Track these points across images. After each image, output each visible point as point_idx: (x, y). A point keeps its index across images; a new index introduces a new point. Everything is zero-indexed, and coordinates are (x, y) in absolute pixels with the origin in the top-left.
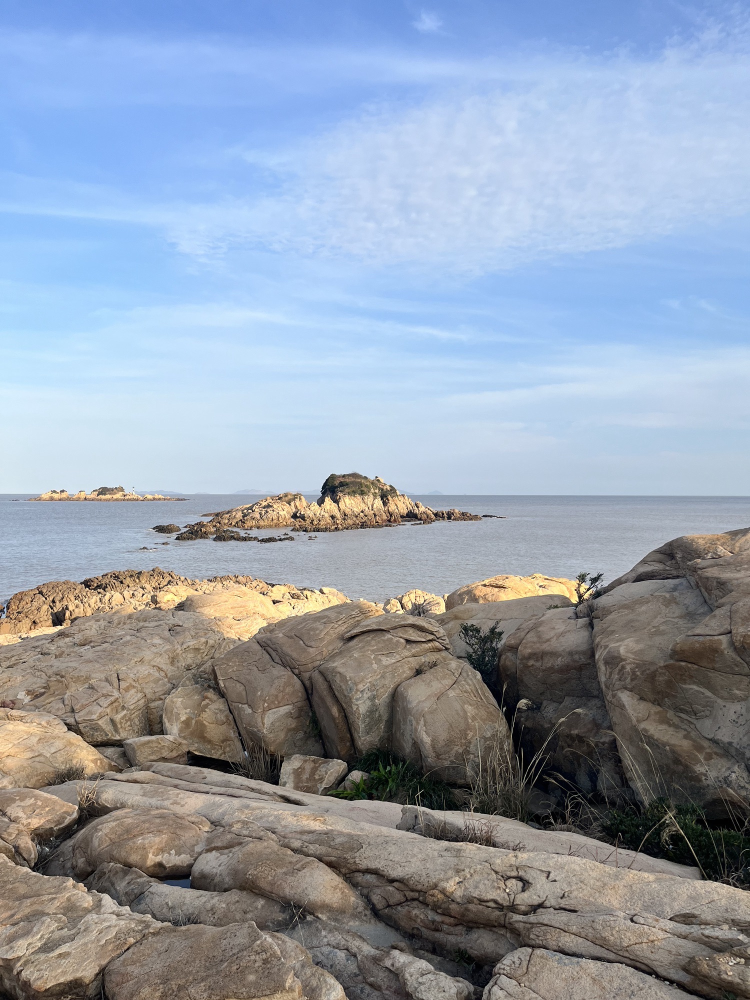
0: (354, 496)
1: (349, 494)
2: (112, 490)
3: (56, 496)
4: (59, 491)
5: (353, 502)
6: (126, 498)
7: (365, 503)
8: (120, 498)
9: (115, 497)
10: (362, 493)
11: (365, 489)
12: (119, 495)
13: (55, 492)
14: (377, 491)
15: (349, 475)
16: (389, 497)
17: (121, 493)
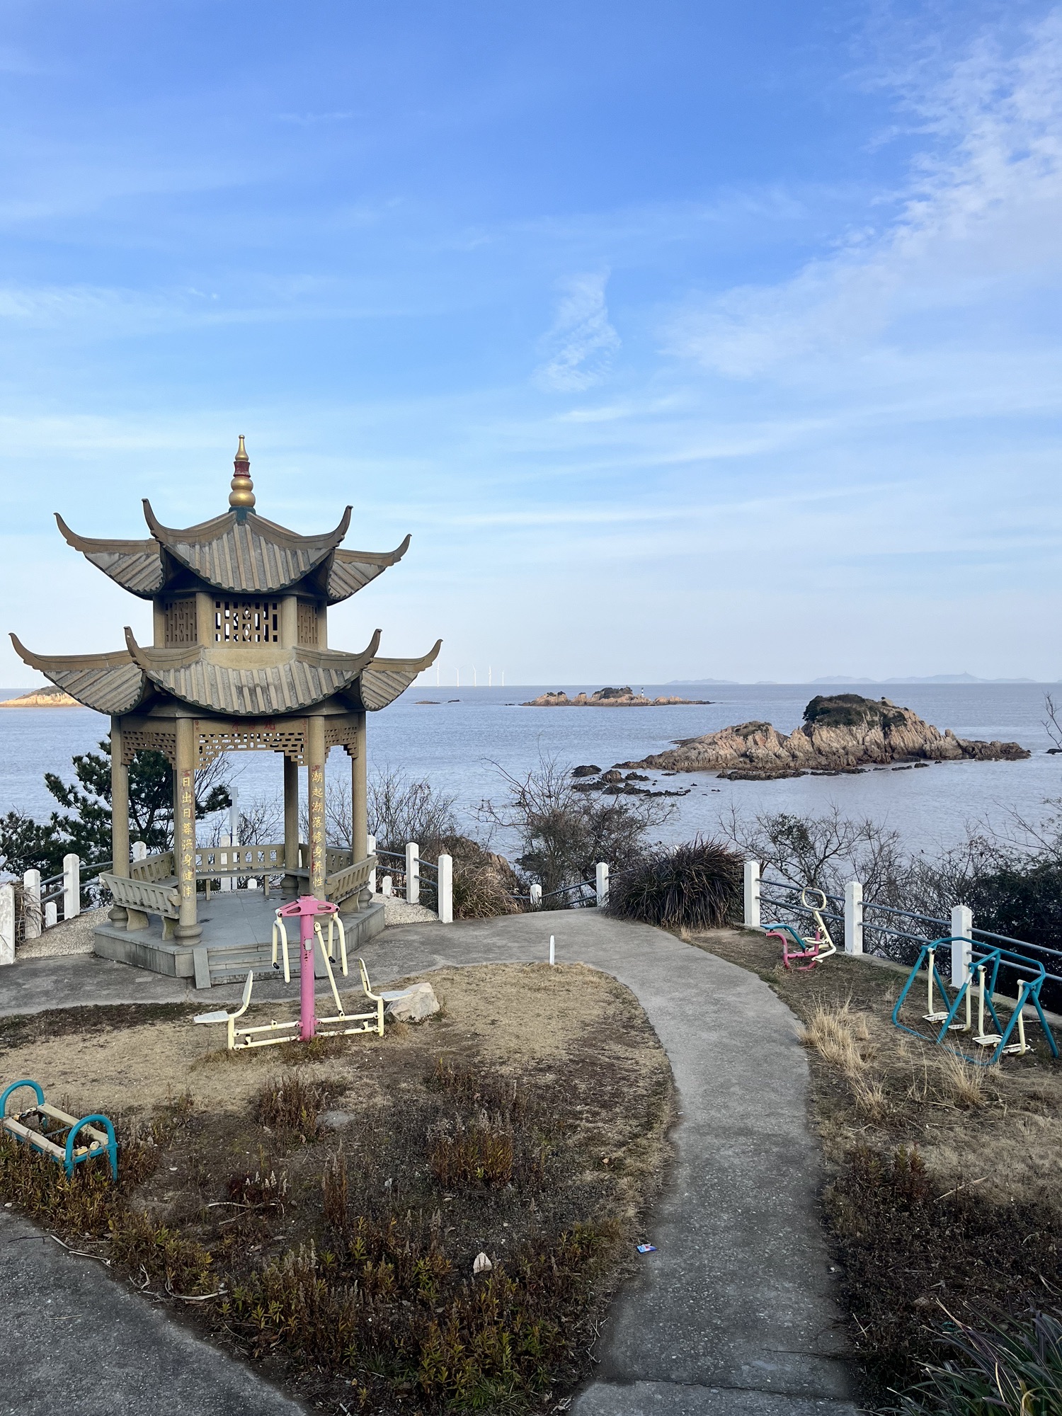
0: (836, 727)
1: (828, 724)
2: (617, 691)
3: (552, 699)
4: (556, 693)
5: (833, 735)
6: (633, 702)
7: (852, 735)
8: (625, 701)
9: (619, 700)
10: (849, 723)
11: (855, 717)
12: (624, 699)
13: (551, 694)
14: (876, 719)
15: (840, 698)
16: (893, 728)
17: (627, 696)
